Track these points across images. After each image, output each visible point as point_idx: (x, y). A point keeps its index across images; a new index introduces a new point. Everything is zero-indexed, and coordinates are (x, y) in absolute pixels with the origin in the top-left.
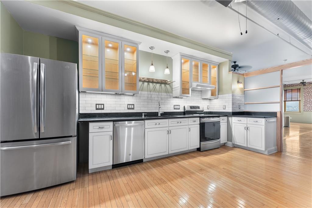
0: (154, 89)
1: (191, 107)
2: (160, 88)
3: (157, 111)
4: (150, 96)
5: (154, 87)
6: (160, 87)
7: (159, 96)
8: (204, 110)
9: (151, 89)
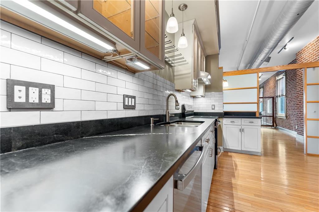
8: (194, 111)
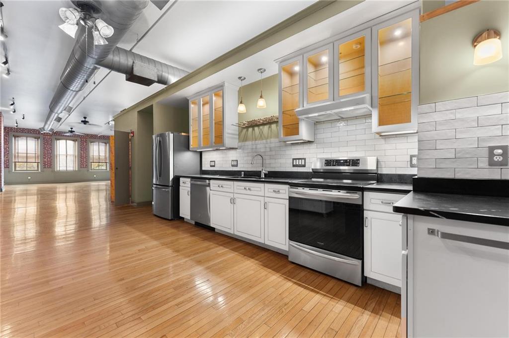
0: (261, 136)
1: (328, 162)
2: (270, 131)
3: (259, 169)
4: (254, 147)
5: (261, 133)
6: (269, 129)
7: (267, 146)
9: (257, 136)
